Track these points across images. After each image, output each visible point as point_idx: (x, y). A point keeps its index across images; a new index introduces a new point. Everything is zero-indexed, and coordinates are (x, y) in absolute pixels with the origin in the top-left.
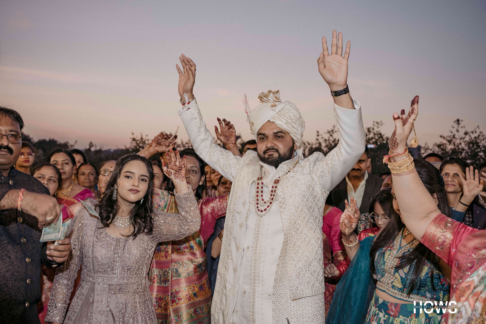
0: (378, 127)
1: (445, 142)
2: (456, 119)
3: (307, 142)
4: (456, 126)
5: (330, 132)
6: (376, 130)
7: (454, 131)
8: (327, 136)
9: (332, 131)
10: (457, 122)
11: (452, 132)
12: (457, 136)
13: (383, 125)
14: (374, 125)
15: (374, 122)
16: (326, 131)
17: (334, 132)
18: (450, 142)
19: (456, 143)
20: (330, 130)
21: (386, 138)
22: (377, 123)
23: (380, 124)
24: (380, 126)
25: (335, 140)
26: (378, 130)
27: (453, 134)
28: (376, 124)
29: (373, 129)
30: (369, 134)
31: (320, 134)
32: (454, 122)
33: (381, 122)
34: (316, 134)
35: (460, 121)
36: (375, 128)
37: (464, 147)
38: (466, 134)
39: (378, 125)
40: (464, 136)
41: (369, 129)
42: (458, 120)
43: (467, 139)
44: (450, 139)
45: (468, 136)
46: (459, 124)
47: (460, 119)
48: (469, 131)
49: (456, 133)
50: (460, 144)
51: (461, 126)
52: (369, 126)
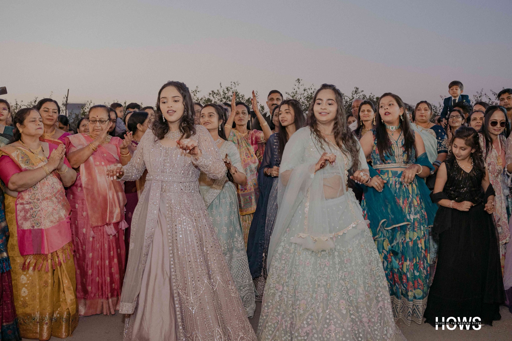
5: (194, 92)
6: (234, 89)
15: (231, 82)
23: (237, 84)
26: (235, 89)
27: (295, 91)
28: (233, 84)
32: (296, 81)
33: (238, 81)
35: (300, 80)
36: (233, 87)
37: (303, 100)
38: (305, 90)
39: (235, 85)
40: (303, 92)
41: (227, 89)
42: (299, 80)
43: (306, 95)
44: (293, 95)
45: (306, 92)
46: (299, 83)
47: (300, 79)
48: (307, 88)
49: (298, 90)
50: (301, 98)
51: (300, 84)
52: (227, 86)
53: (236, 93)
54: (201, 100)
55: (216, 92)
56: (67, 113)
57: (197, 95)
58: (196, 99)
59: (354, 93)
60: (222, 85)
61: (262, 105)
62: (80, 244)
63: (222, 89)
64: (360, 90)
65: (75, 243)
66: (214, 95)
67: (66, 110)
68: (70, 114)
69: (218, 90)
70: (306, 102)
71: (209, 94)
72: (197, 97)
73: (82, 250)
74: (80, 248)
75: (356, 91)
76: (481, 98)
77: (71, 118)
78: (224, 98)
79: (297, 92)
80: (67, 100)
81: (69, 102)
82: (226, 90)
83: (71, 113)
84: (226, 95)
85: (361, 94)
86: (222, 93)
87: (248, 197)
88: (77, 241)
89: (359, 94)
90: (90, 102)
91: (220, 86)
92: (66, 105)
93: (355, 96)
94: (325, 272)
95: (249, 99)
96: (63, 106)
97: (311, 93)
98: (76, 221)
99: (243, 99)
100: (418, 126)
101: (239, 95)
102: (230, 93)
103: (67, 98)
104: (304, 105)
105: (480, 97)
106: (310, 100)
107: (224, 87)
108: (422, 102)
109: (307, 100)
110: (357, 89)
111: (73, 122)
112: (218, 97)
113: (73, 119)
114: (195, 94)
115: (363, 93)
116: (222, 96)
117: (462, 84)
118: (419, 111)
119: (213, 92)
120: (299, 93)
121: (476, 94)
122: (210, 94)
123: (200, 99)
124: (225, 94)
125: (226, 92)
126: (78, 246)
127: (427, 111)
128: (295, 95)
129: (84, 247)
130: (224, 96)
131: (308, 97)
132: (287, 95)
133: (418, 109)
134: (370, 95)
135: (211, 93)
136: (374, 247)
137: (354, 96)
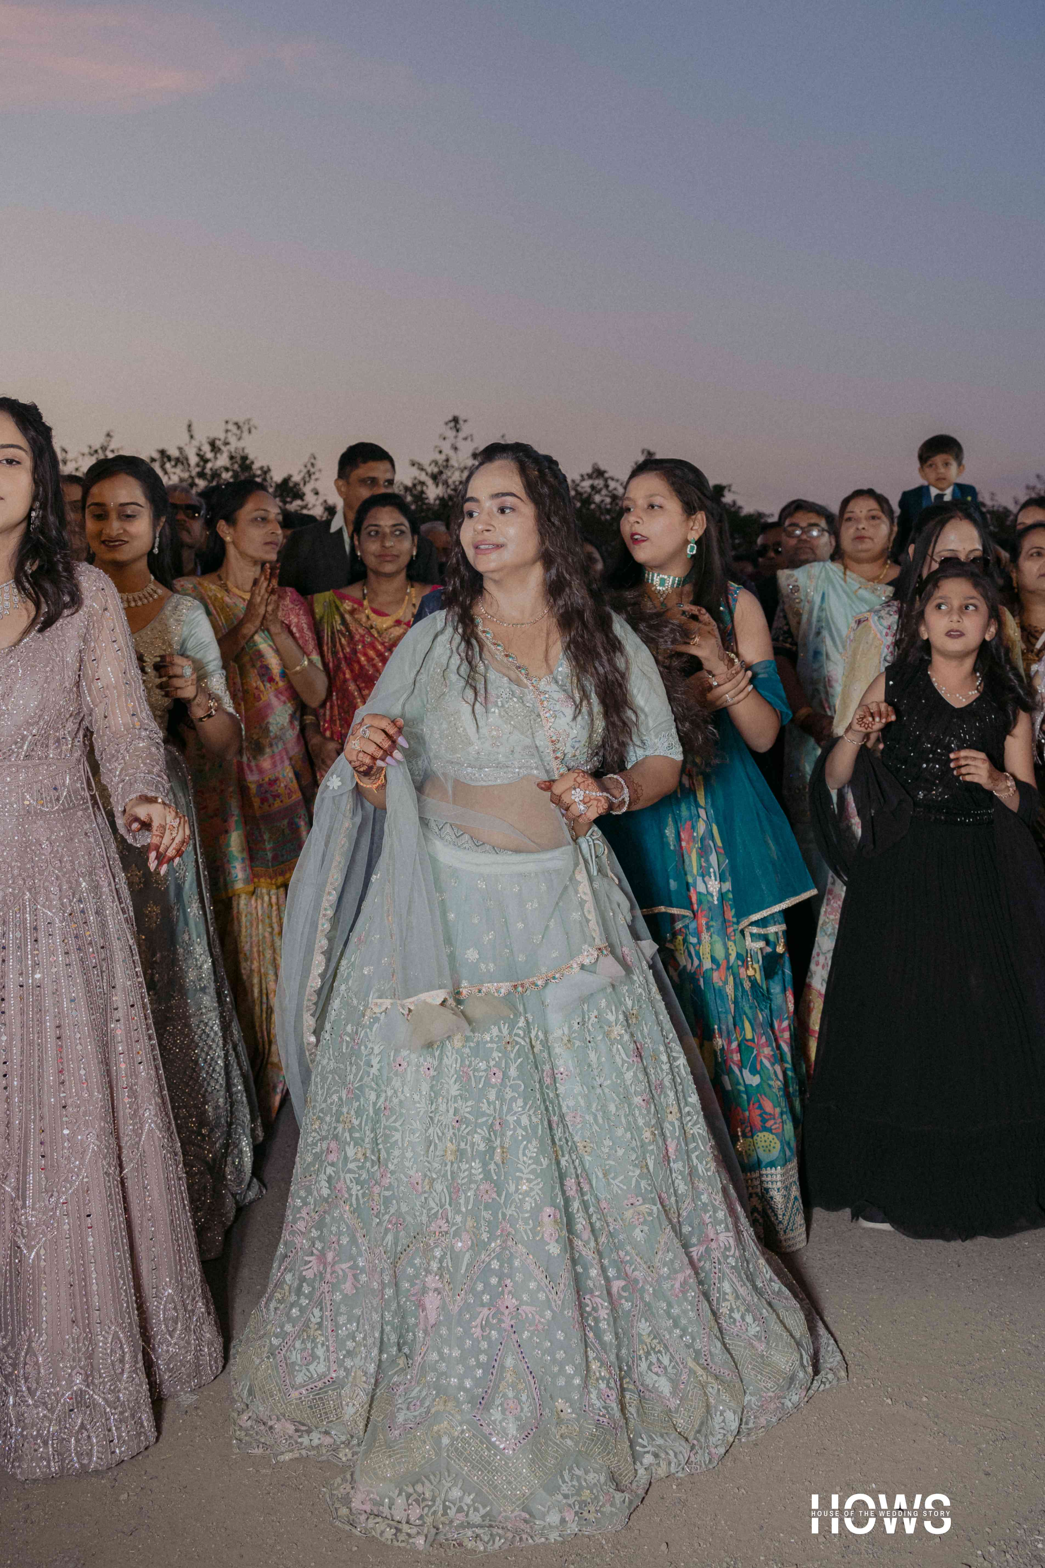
0: (240, 439)
1: (423, 477)
2: (450, 417)
4: (451, 434)
5: (96, 451)
6: (234, 444)
7: (446, 447)
10: (452, 424)
11: (440, 452)
12: (453, 462)
13: (253, 430)
14: (227, 431)
15: (227, 422)
16: (86, 451)
18: (435, 477)
19: (450, 481)
20: (97, 446)
21: (261, 468)
22: (238, 426)
23: (245, 428)
24: (245, 434)
26: (241, 444)
27: (443, 457)
28: (233, 428)
29: (226, 444)
30: (216, 458)
31: (71, 457)
32: (446, 424)
33: (249, 421)
35: (461, 422)
36: (232, 440)
39: (238, 432)
41: (213, 444)
42: (455, 420)
44: (436, 470)
46: (458, 431)
47: (462, 416)
49: (451, 453)
51: (462, 435)
52: (212, 435)
53: (244, 458)
55: (174, 453)
60: (196, 430)
61: (331, 502)
63: (195, 443)
66: (168, 466)
69: (180, 449)
78: (202, 475)
79: (447, 460)
82: (206, 448)
84: (209, 465)
86: (193, 460)
87: (285, 822)
91: (187, 436)
94: (484, 1107)
95: (286, 481)
100: (848, 573)
101: (255, 467)
102: (223, 460)
107: (202, 438)
108: (858, 494)
112: (178, 470)
116: (195, 471)
118: (850, 524)
119: (162, 452)
120: (456, 465)
124: (206, 461)
125: (209, 455)
127: (877, 522)
130: (200, 470)
132: (415, 472)
133: (847, 516)
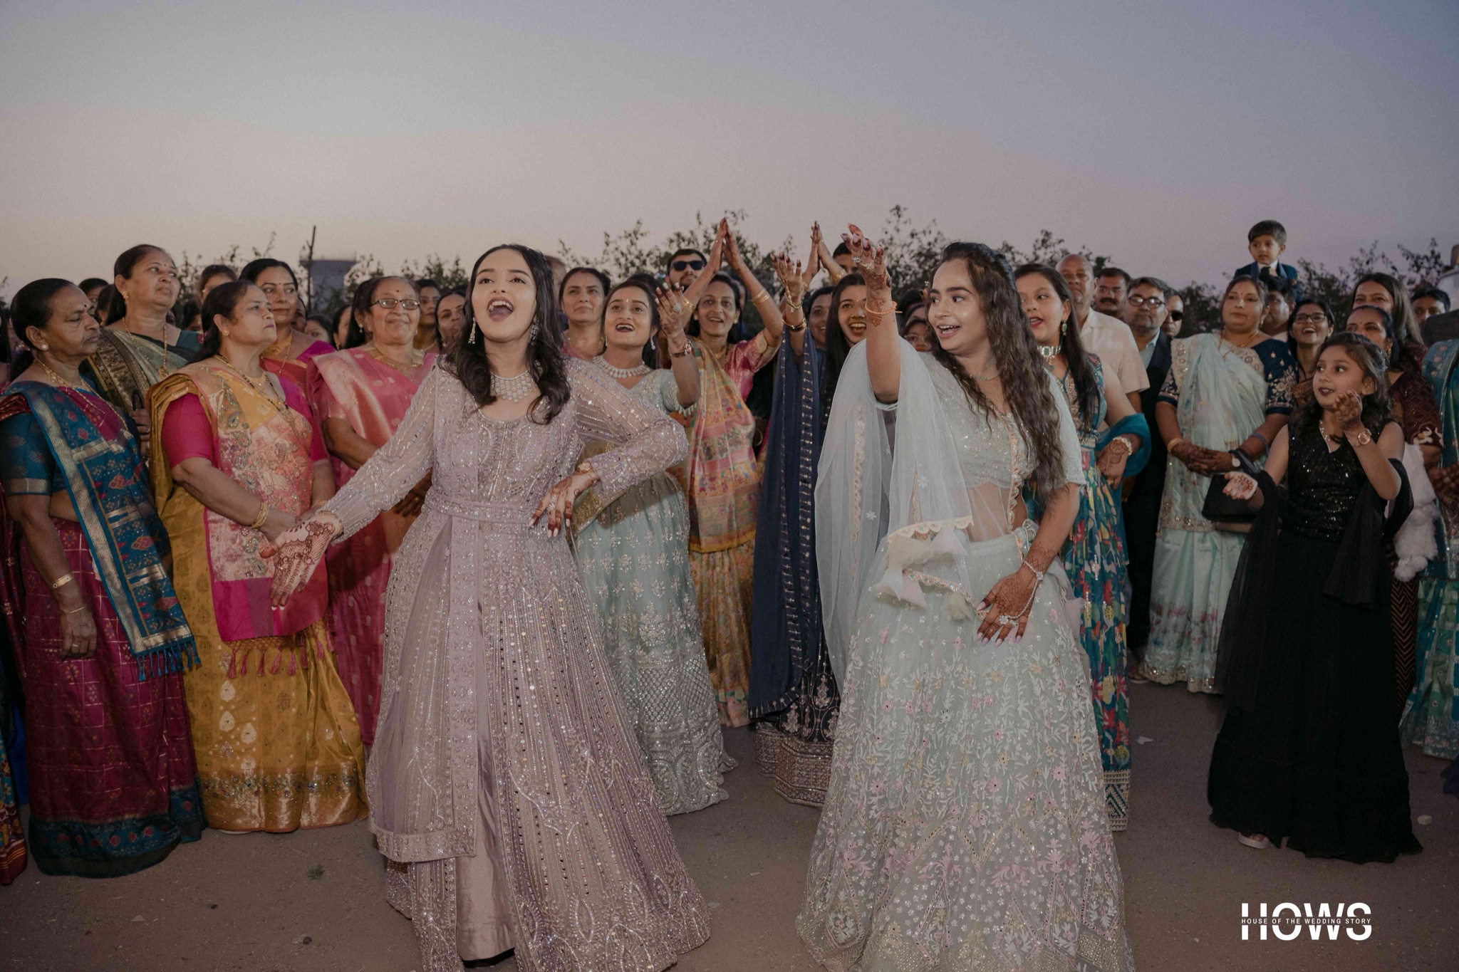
0: (735, 224)
2: (894, 207)
3: (583, 259)
4: (894, 219)
5: (630, 235)
7: (892, 232)
8: (624, 245)
9: (635, 233)
10: (895, 212)
11: (887, 233)
12: (896, 241)
13: (745, 217)
15: (725, 212)
16: (622, 234)
17: (639, 236)
19: (894, 255)
20: (630, 230)
21: (752, 246)
22: (734, 214)
23: (739, 216)
24: (740, 221)
25: (641, 253)
27: (888, 236)
31: (611, 239)
32: (891, 211)
33: (742, 211)
34: (603, 239)
35: (902, 210)
37: (909, 262)
38: (913, 235)
40: (908, 240)
42: (898, 208)
43: (915, 247)
45: (915, 241)
46: (899, 216)
47: (902, 206)
48: (919, 229)
49: (895, 234)
50: (902, 256)
51: (903, 219)
54: (648, 255)
55: (687, 234)
56: (311, 286)
57: (638, 243)
58: (636, 253)
59: (1039, 244)
60: (703, 220)
62: (357, 611)
63: (702, 227)
64: (1054, 239)
65: (345, 611)
67: (309, 278)
68: (319, 290)
69: (692, 232)
70: (916, 265)
71: (667, 242)
72: (639, 248)
73: (365, 627)
74: (359, 621)
75: (1044, 241)
76: (1370, 265)
77: (322, 300)
79: (892, 239)
80: (311, 253)
81: (315, 257)
83: (321, 287)
85: (1058, 248)
86: (701, 240)
88: (351, 605)
89: (1052, 249)
90: (368, 258)
91: (696, 222)
92: (308, 264)
93: (1041, 253)
96: (302, 268)
97: (930, 244)
98: (349, 559)
99: (754, 254)
101: (746, 245)
103: (311, 248)
104: (911, 272)
105: (1368, 263)
106: (926, 260)
107: (707, 224)
109: (918, 261)
110: (1048, 234)
111: (328, 309)
113: (327, 300)
114: (635, 241)
115: (1062, 246)
117: (1282, 230)
119: (678, 235)
120: (898, 242)
121: (1357, 254)
122: (671, 241)
123: (645, 253)
124: (711, 241)
126: (354, 616)
127: (1253, 303)
128: (886, 249)
129: (369, 618)
130: (706, 247)
131: (920, 254)
133: (1230, 295)
134: (1082, 250)
135: (674, 238)
136: (1082, 681)
137: (1039, 252)
